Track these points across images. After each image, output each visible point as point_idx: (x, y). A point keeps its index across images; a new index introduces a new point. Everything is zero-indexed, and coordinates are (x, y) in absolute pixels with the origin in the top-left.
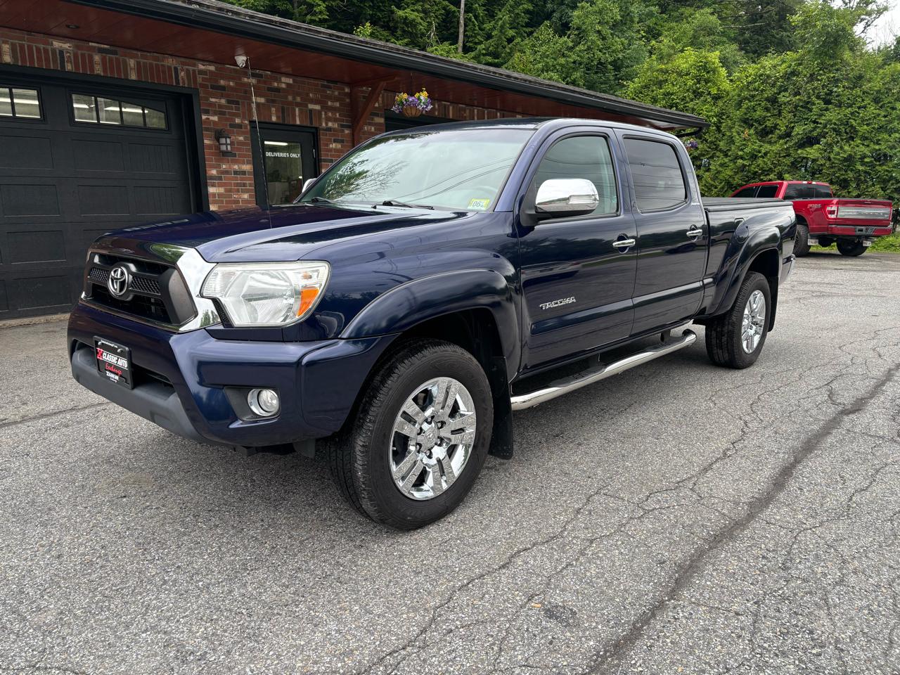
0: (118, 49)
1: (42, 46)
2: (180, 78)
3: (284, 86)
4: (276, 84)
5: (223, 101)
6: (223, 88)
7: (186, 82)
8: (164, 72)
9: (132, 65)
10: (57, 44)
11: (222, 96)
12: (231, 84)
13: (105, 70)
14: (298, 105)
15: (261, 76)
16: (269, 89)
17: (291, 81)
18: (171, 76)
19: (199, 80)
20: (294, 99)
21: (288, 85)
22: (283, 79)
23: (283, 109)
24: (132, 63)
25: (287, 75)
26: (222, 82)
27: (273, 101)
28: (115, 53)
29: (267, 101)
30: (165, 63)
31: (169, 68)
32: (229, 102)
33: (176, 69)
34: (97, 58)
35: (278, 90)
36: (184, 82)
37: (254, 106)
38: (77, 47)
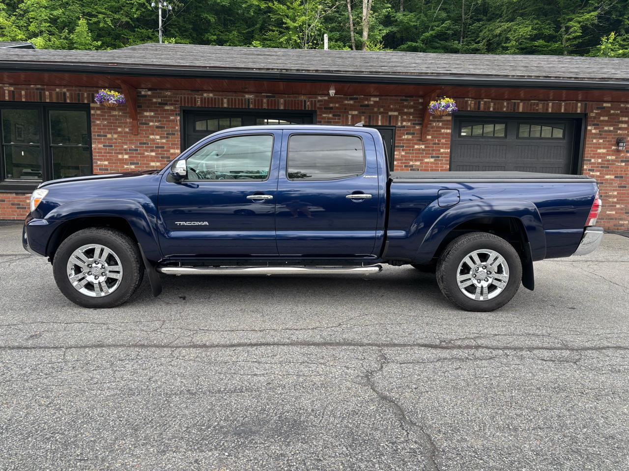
0: (275, 95)
1: (240, 98)
2: (307, 106)
3: (372, 103)
4: (366, 102)
5: (331, 116)
6: (332, 108)
7: (310, 107)
8: (298, 104)
9: (282, 102)
10: (247, 96)
11: (330, 113)
12: (337, 105)
13: (268, 106)
14: (381, 113)
15: (357, 99)
16: (361, 106)
17: (377, 99)
18: (302, 105)
19: (318, 105)
20: (379, 110)
21: (375, 102)
22: (372, 99)
23: (370, 117)
24: (282, 101)
25: (375, 96)
26: (331, 105)
27: (363, 113)
28: (274, 97)
29: (359, 113)
30: (300, 99)
31: (301, 101)
32: (334, 115)
33: (305, 101)
34: (265, 100)
35: (368, 106)
36: (308, 108)
37: (350, 117)
38: (256, 96)
